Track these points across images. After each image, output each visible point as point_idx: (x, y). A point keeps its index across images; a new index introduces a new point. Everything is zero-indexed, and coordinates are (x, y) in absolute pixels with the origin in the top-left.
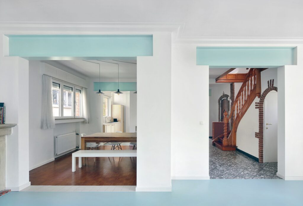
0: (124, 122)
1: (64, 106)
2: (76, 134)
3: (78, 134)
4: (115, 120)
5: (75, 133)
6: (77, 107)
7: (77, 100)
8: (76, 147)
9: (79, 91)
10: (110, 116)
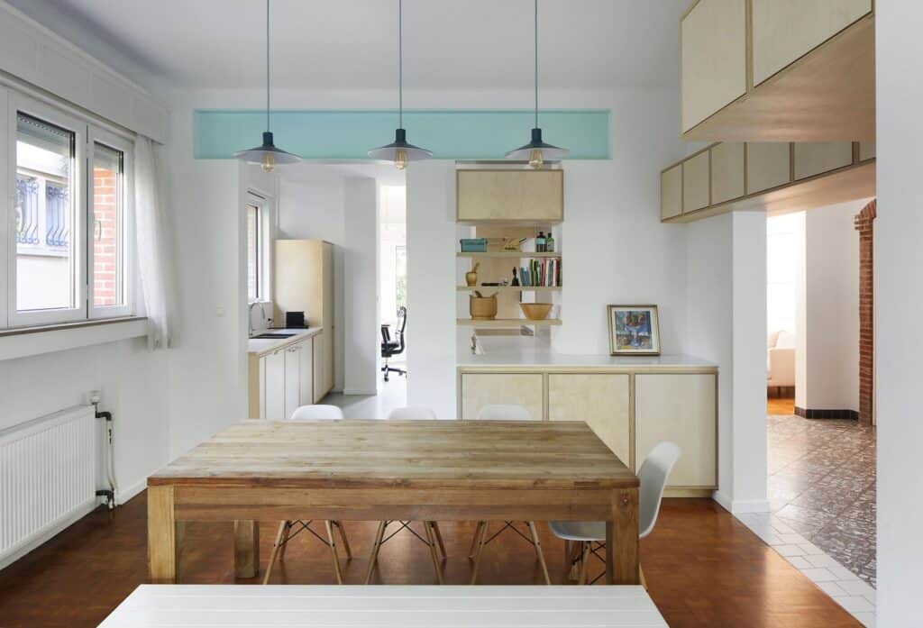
0: (333, 327)
1: (19, 245)
2: (98, 415)
3: (108, 416)
4: (296, 320)
5: (92, 409)
6: (100, 250)
7: (103, 213)
8: (99, 493)
9: (116, 157)
10: (267, 299)
